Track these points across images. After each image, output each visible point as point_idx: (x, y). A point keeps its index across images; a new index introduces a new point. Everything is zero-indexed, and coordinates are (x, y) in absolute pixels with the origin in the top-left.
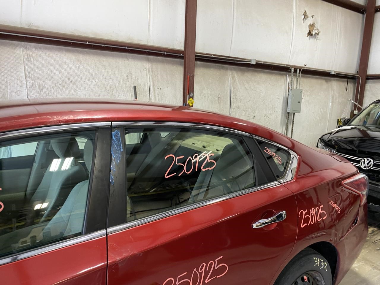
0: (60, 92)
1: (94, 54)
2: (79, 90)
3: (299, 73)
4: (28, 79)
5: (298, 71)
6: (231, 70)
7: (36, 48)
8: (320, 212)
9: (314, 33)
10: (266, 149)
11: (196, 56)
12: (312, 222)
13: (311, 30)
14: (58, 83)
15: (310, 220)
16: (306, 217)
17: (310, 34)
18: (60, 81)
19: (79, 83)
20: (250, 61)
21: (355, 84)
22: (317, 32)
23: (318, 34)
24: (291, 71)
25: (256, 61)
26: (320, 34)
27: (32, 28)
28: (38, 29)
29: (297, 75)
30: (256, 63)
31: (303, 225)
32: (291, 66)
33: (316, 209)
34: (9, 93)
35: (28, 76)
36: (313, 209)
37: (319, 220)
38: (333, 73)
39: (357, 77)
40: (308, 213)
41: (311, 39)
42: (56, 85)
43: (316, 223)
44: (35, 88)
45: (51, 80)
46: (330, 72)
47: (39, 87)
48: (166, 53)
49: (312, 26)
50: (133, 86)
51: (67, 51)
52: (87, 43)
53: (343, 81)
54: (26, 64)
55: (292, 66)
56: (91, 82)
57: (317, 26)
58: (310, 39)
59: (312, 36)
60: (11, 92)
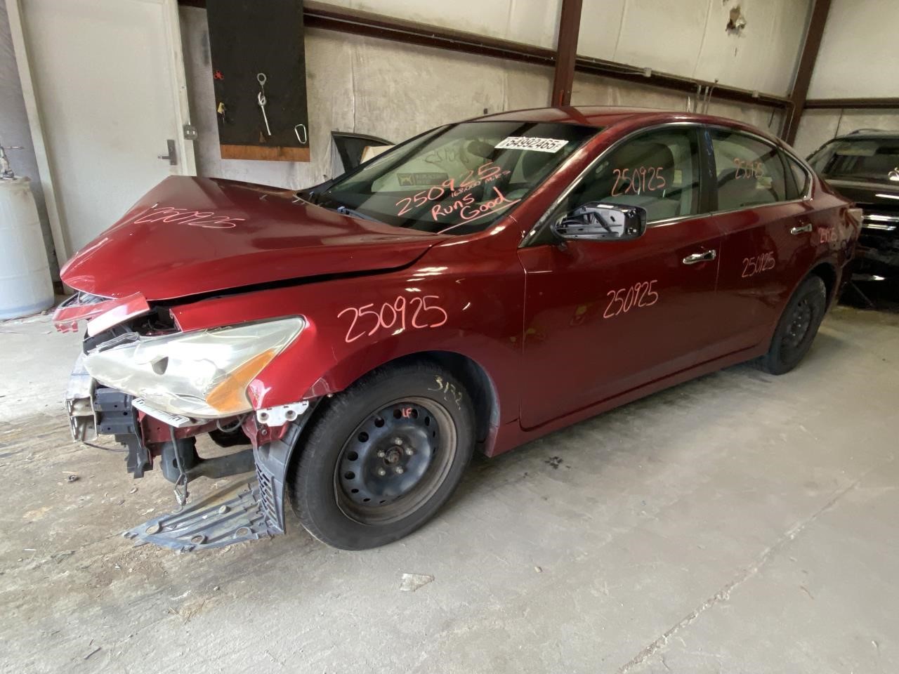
1: (438, 55)
3: (709, 94)
4: (356, 94)
5: (707, 91)
6: (614, 85)
7: (367, 44)
9: (737, 24)
11: (578, 62)
13: (733, 19)
14: (393, 102)
17: (731, 26)
19: (418, 102)
20: (643, 70)
21: (782, 114)
22: (742, 23)
23: (742, 26)
24: (695, 91)
25: (652, 71)
26: (746, 27)
27: (364, 10)
29: (705, 99)
30: (652, 75)
32: (697, 81)
34: (334, 115)
35: (356, 89)
38: (756, 96)
39: (790, 103)
41: (732, 35)
42: (391, 104)
44: (365, 109)
45: (384, 96)
46: (751, 94)
47: (370, 106)
48: (528, 55)
49: (736, 12)
50: (483, 108)
52: (433, 37)
53: (767, 111)
54: (354, 70)
55: (700, 82)
57: (743, 12)
58: (729, 34)
59: (734, 30)
60: (337, 113)
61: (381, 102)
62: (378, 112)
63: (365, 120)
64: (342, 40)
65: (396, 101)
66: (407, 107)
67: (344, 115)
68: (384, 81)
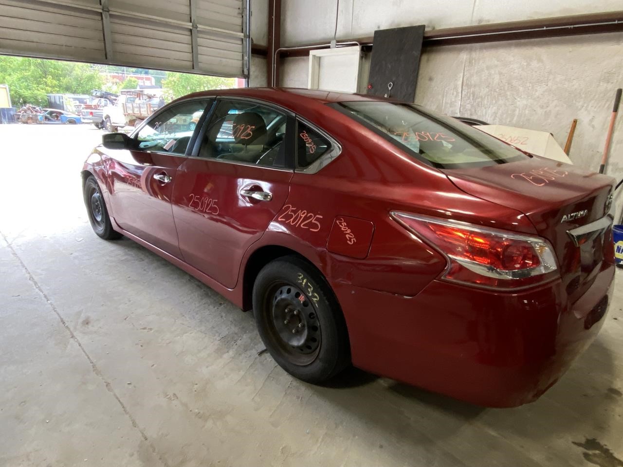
0: (494, 102)
2: (519, 99)
4: (464, 88)
7: (481, 48)
8: (312, 220)
10: (304, 133)
12: (293, 222)
14: (495, 91)
15: (292, 220)
16: (289, 213)
18: (498, 88)
19: (521, 89)
27: (482, 24)
28: (488, 23)
31: (280, 218)
33: (309, 215)
34: (444, 104)
35: (464, 84)
36: (305, 212)
37: (302, 226)
40: (295, 212)
42: (492, 92)
43: (297, 226)
44: (469, 98)
45: (488, 87)
47: (474, 96)
50: (617, 89)
51: (517, 45)
54: (465, 70)
56: (539, 87)
60: (446, 103)
61: (484, 91)
62: (479, 100)
63: (468, 106)
64: (461, 50)
65: (497, 90)
66: (508, 93)
67: (452, 104)
68: (490, 74)
